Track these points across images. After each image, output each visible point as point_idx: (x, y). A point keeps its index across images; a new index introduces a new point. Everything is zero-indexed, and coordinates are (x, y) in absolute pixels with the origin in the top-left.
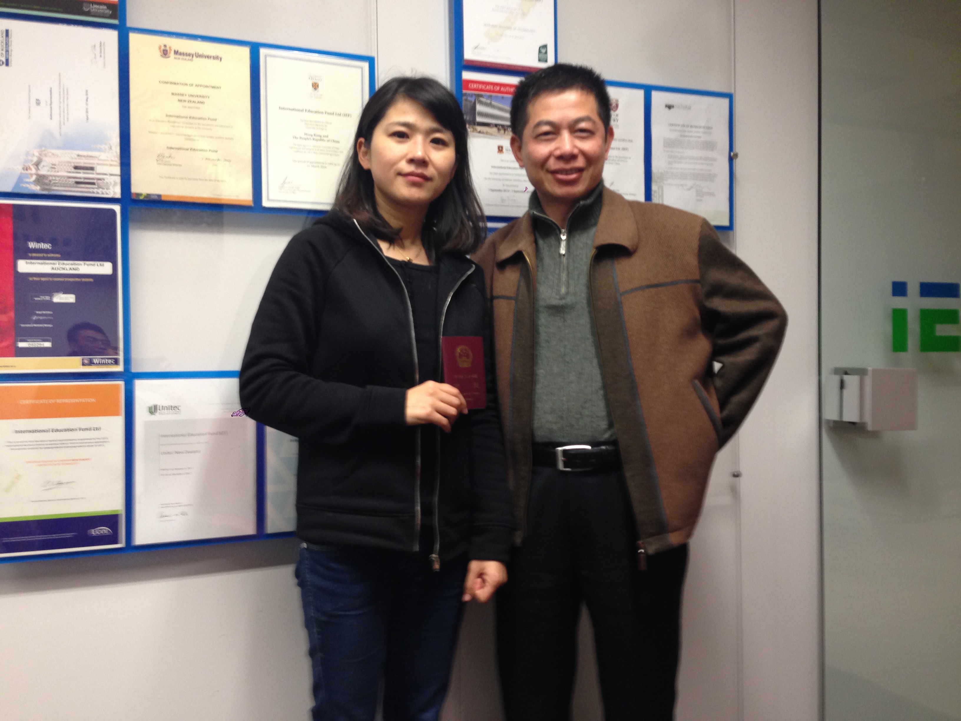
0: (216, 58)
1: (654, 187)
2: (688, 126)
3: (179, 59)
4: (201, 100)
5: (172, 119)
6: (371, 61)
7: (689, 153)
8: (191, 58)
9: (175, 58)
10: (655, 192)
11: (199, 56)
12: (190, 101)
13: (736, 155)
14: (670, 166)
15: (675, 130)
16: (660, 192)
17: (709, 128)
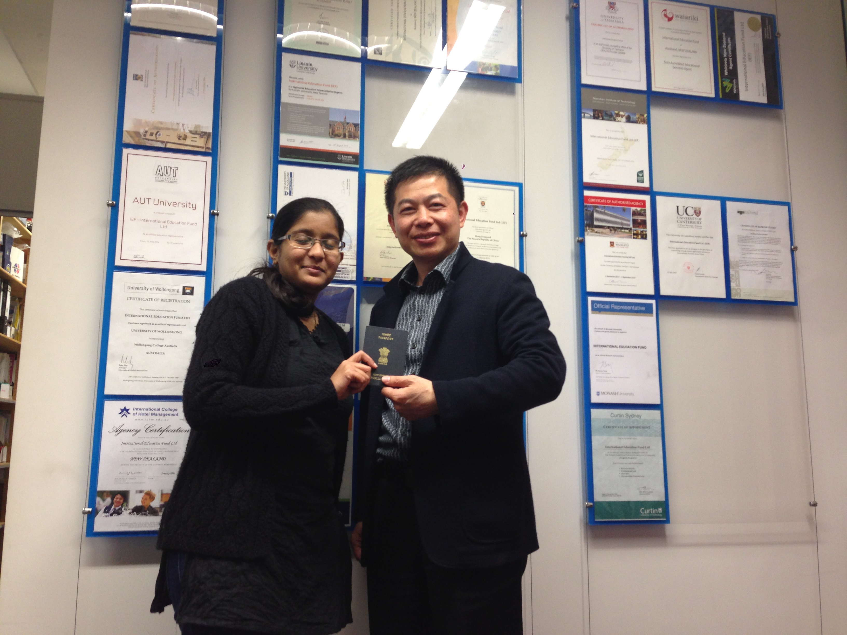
1: (732, 272)
2: (756, 227)
6: (520, 186)
7: (758, 246)
10: (733, 275)
13: (796, 248)
14: (744, 256)
15: (746, 230)
16: (737, 276)
17: (773, 228)
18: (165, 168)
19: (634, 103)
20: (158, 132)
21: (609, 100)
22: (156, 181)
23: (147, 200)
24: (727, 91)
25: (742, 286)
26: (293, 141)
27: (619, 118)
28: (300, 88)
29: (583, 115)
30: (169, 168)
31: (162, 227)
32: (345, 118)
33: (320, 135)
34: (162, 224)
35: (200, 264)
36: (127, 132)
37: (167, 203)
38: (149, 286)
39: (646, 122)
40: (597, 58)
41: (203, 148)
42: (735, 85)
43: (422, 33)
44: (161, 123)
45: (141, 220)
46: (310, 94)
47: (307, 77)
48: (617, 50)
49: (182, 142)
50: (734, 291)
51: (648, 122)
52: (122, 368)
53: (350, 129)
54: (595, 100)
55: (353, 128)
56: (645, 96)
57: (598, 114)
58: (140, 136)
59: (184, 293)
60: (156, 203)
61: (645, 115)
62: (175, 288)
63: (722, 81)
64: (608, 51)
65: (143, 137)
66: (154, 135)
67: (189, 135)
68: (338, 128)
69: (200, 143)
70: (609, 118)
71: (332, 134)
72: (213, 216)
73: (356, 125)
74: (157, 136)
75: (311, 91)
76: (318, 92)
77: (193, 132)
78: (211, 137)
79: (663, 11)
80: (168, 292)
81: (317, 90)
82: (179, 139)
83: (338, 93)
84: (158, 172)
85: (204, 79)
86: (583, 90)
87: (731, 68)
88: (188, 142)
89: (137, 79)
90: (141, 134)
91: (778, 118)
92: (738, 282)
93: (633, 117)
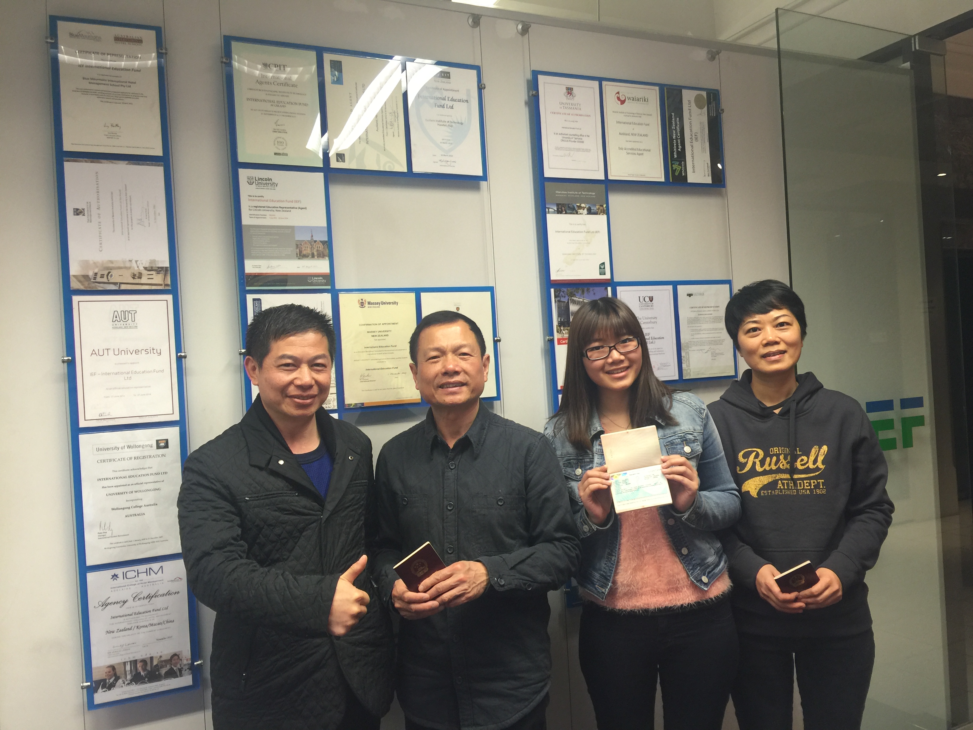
0: (395, 303)
1: (683, 354)
2: (703, 307)
3: (371, 307)
4: (385, 334)
5: (368, 350)
6: (491, 289)
7: (705, 326)
8: (378, 305)
9: (368, 307)
10: (684, 357)
11: (384, 303)
12: (379, 336)
14: (692, 337)
15: (695, 311)
16: (687, 356)
17: (717, 307)
18: (122, 312)
19: (594, 194)
20: (109, 273)
21: (571, 193)
22: (114, 328)
23: (106, 351)
24: (677, 174)
25: (691, 367)
26: (260, 267)
27: (581, 211)
28: (261, 207)
29: (547, 210)
30: (127, 312)
31: (126, 378)
32: (312, 236)
33: (288, 257)
34: (126, 376)
35: (172, 413)
36: (74, 276)
37: (128, 352)
38: (120, 446)
39: (605, 213)
40: (557, 148)
41: (161, 285)
42: (683, 167)
43: (385, 134)
44: (111, 262)
45: (103, 374)
46: (272, 213)
47: (268, 193)
48: (576, 139)
49: (137, 281)
50: (685, 372)
51: (607, 212)
52: (102, 536)
53: (318, 248)
54: (558, 194)
55: (321, 245)
56: (603, 186)
57: (561, 208)
58: (90, 279)
59: (158, 447)
60: (116, 353)
61: (605, 206)
62: (147, 443)
63: (672, 165)
64: (567, 141)
65: (92, 280)
66: (105, 276)
67: (145, 272)
68: (305, 248)
69: (158, 279)
70: (571, 212)
71: (300, 255)
72: (180, 359)
73: (323, 243)
74: (109, 277)
75: (273, 209)
76: (281, 209)
77: (148, 269)
78: (169, 272)
79: (616, 94)
80: (141, 449)
81: (280, 207)
82: (134, 278)
83: (302, 209)
84: (115, 319)
85: (154, 207)
86: (547, 184)
87: (679, 150)
88: (144, 280)
89: (78, 214)
90: (90, 277)
91: (720, 195)
92: (688, 363)
93: (594, 209)
